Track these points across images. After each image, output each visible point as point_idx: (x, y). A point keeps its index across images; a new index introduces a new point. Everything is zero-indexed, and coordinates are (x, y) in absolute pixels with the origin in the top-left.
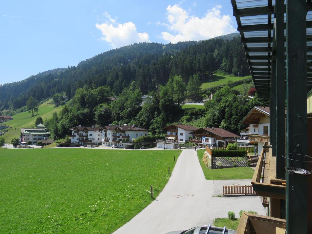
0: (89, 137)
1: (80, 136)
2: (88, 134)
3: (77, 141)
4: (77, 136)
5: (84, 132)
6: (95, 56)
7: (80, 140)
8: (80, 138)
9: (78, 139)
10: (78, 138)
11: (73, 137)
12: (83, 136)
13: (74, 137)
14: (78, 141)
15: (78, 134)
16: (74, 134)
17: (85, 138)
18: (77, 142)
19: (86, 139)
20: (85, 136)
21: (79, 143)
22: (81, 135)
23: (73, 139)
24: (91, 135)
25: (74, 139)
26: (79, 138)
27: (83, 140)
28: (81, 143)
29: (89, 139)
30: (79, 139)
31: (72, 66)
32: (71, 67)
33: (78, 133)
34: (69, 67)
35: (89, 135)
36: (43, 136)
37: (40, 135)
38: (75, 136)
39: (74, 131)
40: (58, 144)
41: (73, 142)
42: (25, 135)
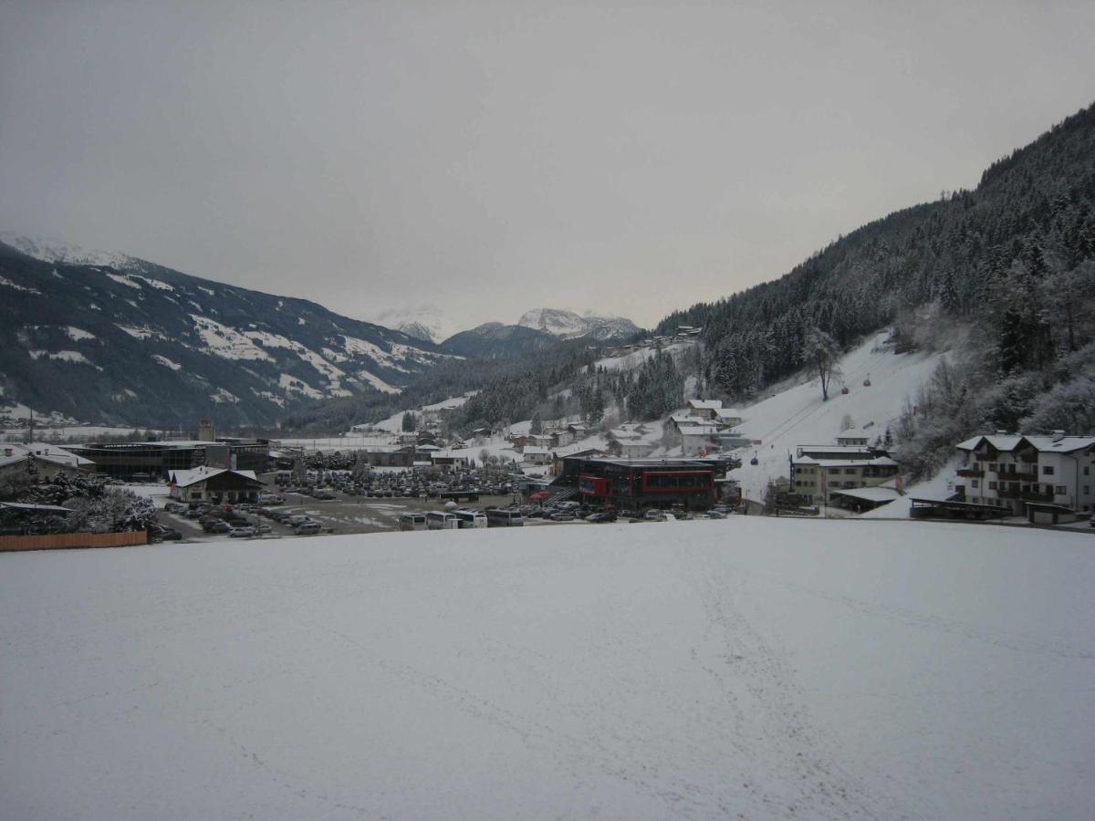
0: (1043, 479)
1: (1002, 475)
2: (1036, 468)
3: (992, 494)
4: (990, 476)
5: (1019, 458)
6: (1053, 127)
7: (1001, 493)
8: (1002, 484)
9: (993, 486)
10: (995, 483)
11: (974, 479)
12: (1013, 474)
13: (979, 480)
14: (996, 494)
15: (992, 468)
16: (976, 465)
17: (1022, 483)
18: (990, 500)
19: (1027, 488)
20: (1023, 476)
21: (999, 502)
22: (1007, 469)
23: (975, 485)
24: (1049, 471)
25: (979, 484)
26: (998, 485)
27: (1015, 493)
28: (1008, 502)
29: (1043, 490)
30: (998, 488)
31: (958, 192)
32: (955, 193)
33: (994, 463)
34: (946, 196)
35: (1040, 471)
36: (860, 472)
37: (850, 470)
38: (982, 474)
39: (978, 452)
40: (915, 504)
41: (975, 500)
42: (803, 468)
